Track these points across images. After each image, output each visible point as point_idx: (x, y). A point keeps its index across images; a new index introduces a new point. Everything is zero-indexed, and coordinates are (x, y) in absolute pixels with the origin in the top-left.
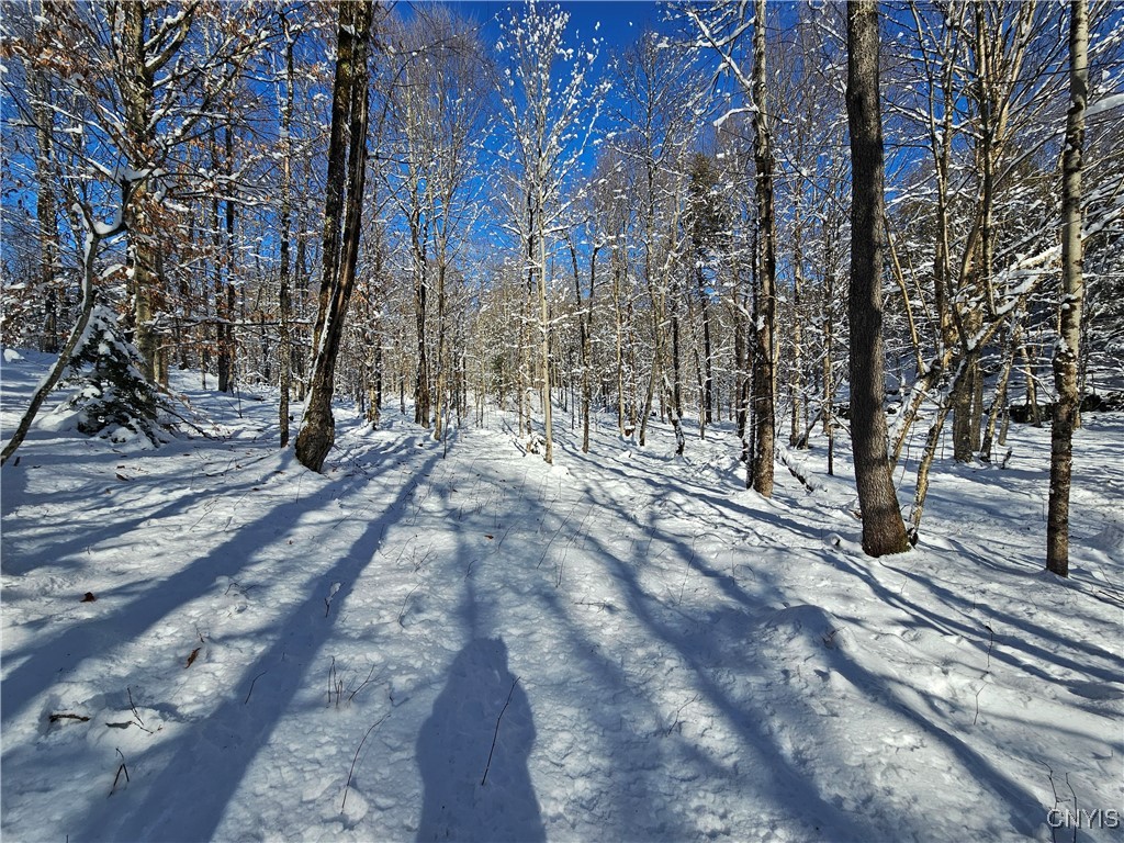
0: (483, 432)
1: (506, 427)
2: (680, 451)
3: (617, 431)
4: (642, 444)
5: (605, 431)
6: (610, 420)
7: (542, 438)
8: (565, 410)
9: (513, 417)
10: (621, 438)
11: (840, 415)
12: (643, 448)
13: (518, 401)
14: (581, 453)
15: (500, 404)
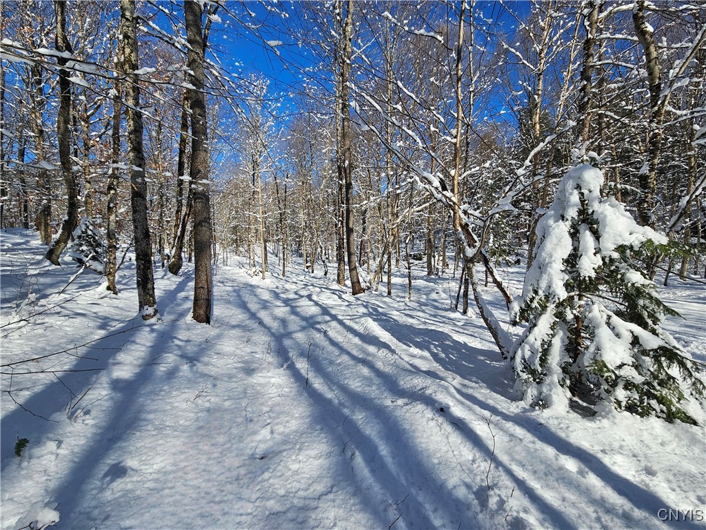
0: (228, 268)
1: (241, 265)
2: (326, 274)
3: (303, 267)
4: (313, 272)
5: (296, 267)
6: (301, 262)
7: (261, 269)
8: (277, 256)
9: (245, 260)
10: (304, 270)
11: (413, 259)
12: (312, 275)
13: (248, 251)
14: (281, 277)
15: (236, 252)
